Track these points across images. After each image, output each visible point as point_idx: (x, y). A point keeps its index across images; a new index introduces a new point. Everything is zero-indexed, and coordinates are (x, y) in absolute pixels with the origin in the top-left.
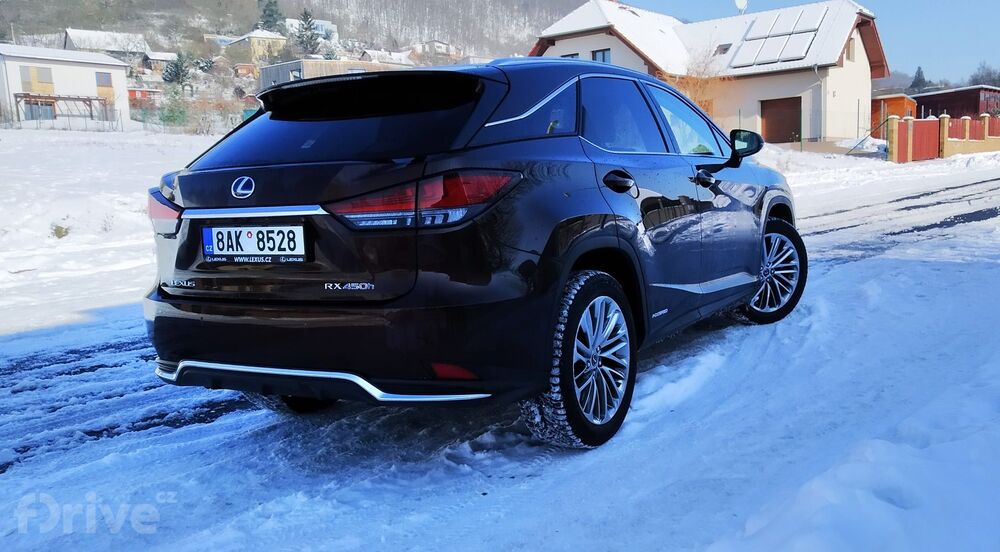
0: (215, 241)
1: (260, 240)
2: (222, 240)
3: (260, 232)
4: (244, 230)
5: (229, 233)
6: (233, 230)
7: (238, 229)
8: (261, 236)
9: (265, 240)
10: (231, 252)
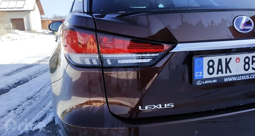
0: (206, 67)
1: (246, 63)
2: (212, 67)
3: (247, 57)
4: (234, 57)
5: (220, 61)
6: (223, 58)
7: (228, 57)
8: (247, 60)
9: (250, 63)
10: (220, 75)
